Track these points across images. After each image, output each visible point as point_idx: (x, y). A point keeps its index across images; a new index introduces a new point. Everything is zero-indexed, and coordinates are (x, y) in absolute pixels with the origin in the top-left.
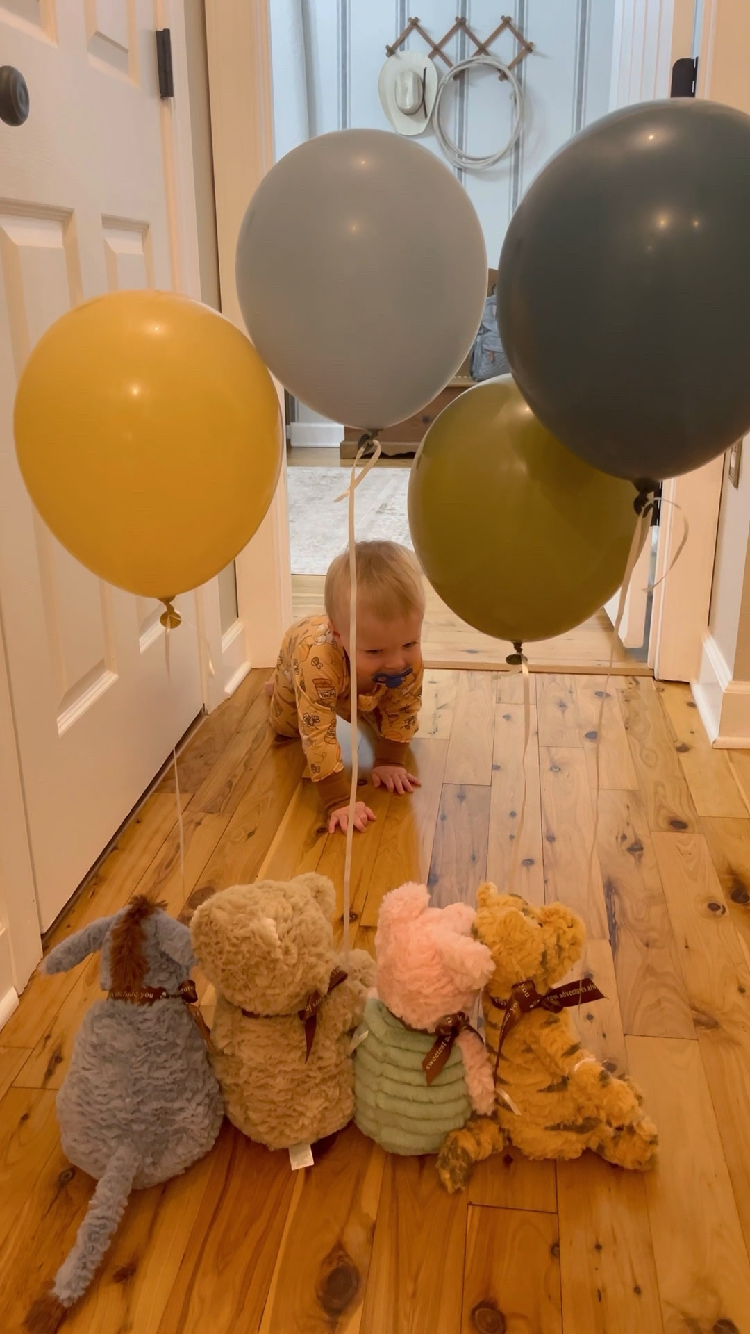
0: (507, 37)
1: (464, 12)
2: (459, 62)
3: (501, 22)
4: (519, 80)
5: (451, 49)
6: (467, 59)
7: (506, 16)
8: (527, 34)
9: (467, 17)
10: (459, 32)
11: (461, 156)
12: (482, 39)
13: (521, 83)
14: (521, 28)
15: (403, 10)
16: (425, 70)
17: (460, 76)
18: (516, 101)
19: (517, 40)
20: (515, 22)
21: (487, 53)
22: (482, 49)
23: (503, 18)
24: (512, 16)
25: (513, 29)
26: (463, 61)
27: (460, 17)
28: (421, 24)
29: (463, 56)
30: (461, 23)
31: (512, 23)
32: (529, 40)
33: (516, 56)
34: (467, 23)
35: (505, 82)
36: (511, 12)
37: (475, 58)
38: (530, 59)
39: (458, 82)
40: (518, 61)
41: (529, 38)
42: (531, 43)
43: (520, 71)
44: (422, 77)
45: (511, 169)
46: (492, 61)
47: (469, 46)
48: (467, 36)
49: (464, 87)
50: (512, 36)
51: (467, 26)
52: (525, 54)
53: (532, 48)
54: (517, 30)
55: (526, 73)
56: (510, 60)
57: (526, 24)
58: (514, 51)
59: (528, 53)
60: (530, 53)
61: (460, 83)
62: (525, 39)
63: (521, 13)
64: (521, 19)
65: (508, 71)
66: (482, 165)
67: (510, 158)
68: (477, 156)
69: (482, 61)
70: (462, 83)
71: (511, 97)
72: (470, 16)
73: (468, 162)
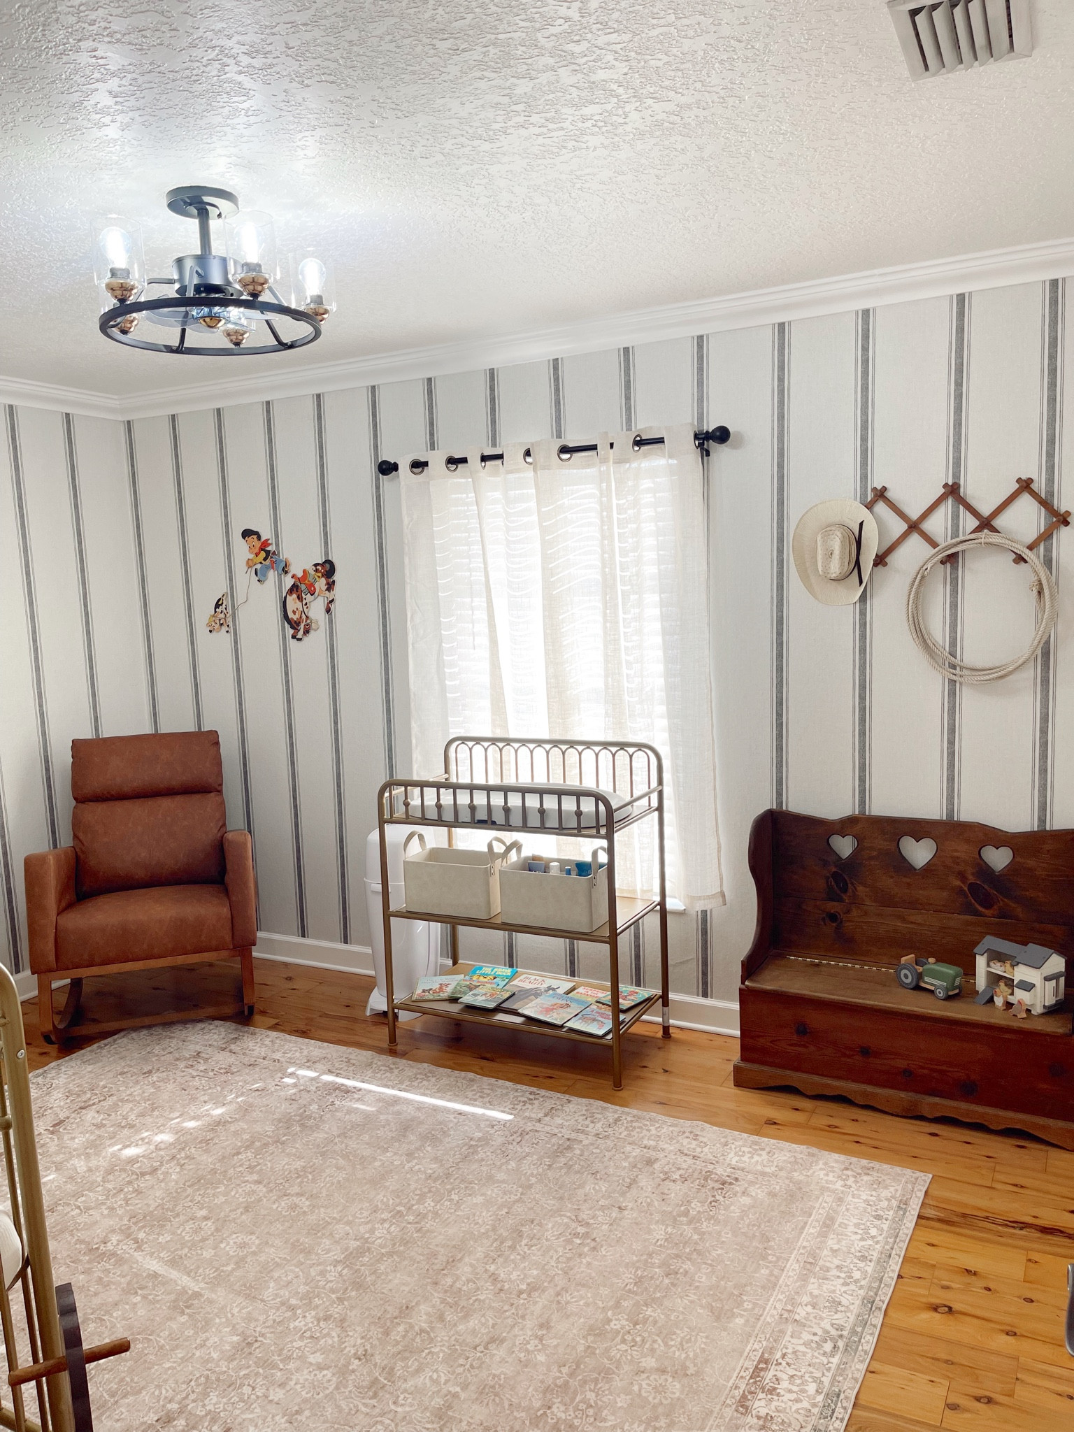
0: (1026, 504)
1: (956, 474)
2: (950, 541)
3: (1016, 486)
4: (1048, 562)
5: (937, 525)
6: (961, 538)
7: (1024, 477)
8: (1059, 499)
9: (962, 483)
10: (950, 501)
11: (953, 667)
12: (986, 511)
13: (1050, 569)
14: (1051, 493)
15: (864, 477)
16: (861, 524)
17: (951, 559)
18: (1040, 593)
19: (1043, 509)
20: (1040, 485)
21: (994, 530)
22: (986, 524)
23: (1019, 480)
24: (1035, 477)
25: (1034, 495)
26: (954, 541)
27: (950, 483)
28: (889, 494)
29: (955, 533)
30: (953, 490)
31: (1035, 486)
32: (1063, 510)
33: (1042, 530)
34: (962, 490)
35: (1022, 566)
36: (1032, 469)
37: (973, 536)
38: (1065, 534)
39: (949, 568)
40: (1047, 538)
41: (1062, 505)
42: (1068, 513)
43: (1048, 550)
45: (1035, 684)
46: (1003, 541)
47: (964, 520)
48: (961, 507)
49: (957, 573)
50: (1035, 504)
51: (962, 495)
52: (1057, 528)
53: (1068, 519)
54: (1043, 496)
55: (1058, 554)
56: (1031, 536)
57: (1059, 485)
58: (1039, 523)
59: (1062, 526)
60: (1066, 526)
61: (951, 569)
62: (1055, 508)
63: (1051, 468)
64: (1050, 480)
65: (1027, 551)
66: (988, 677)
67: (1032, 672)
68: (979, 665)
69: (987, 540)
70: (955, 568)
71: (1034, 589)
72: (966, 481)
73: (965, 672)
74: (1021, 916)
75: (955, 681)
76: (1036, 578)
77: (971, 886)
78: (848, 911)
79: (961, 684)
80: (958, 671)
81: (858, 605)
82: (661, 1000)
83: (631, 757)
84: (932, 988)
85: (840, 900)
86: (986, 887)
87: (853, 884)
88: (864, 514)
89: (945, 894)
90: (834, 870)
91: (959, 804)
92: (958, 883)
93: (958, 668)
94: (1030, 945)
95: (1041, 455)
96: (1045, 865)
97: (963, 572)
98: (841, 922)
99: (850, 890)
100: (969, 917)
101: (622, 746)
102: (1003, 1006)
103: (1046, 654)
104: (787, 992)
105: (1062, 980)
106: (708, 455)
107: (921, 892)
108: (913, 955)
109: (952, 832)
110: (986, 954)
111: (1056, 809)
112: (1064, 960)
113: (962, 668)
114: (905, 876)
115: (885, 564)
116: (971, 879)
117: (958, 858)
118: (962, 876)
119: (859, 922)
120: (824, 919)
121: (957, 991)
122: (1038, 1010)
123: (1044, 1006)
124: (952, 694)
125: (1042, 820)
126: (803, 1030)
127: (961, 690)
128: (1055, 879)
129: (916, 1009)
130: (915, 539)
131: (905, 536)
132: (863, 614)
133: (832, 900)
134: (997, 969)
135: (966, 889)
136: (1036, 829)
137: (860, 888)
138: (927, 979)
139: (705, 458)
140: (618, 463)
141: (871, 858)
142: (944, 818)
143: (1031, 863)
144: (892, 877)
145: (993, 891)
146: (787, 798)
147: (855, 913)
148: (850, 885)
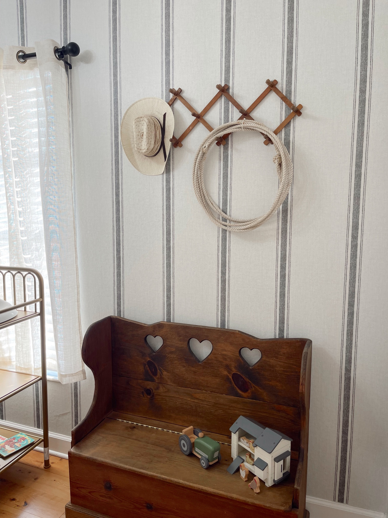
0: (273, 98)
1: (227, 80)
3: (266, 86)
4: (287, 144)
5: (215, 116)
6: (230, 123)
7: (271, 80)
8: (295, 96)
9: (231, 85)
10: (223, 99)
11: (225, 220)
12: (246, 106)
13: (288, 148)
14: (289, 92)
15: (168, 82)
16: (165, 116)
17: (224, 142)
18: (280, 165)
19: (284, 103)
20: (282, 86)
21: (251, 118)
22: (246, 114)
23: (268, 82)
24: (279, 80)
25: (278, 93)
27: (223, 85)
28: (184, 95)
29: (227, 119)
30: (224, 91)
31: (279, 87)
32: (297, 103)
33: (283, 119)
34: (231, 90)
35: (271, 145)
37: (238, 123)
38: (298, 122)
39: (222, 146)
40: (286, 125)
41: (297, 100)
42: (301, 106)
43: (287, 135)
44: (162, 123)
45: (278, 233)
46: (256, 125)
47: (232, 112)
48: (230, 103)
49: (228, 152)
50: (279, 99)
51: (231, 94)
52: (293, 118)
53: (301, 111)
54: (284, 93)
55: (294, 137)
56: (276, 124)
57: (295, 86)
58: (281, 115)
59: (297, 116)
60: (299, 116)
61: (224, 149)
62: (292, 102)
63: (289, 73)
64: (289, 82)
65: (274, 135)
66: (245, 227)
67: (275, 224)
68: (241, 218)
69: (245, 125)
70: (226, 149)
71: (276, 161)
72: (233, 84)
73: (232, 224)
74: (266, 398)
75: (226, 230)
76: (278, 153)
77: (235, 376)
78: (158, 388)
79: (230, 232)
80: (227, 223)
81: (165, 175)
82: (43, 442)
83: (24, 278)
84: (200, 457)
85: (153, 380)
86: (243, 377)
87: (160, 370)
88: (167, 109)
89: (218, 380)
90: (149, 359)
91: (229, 316)
92: (226, 373)
93: (228, 221)
94: (267, 429)
95: (283, 63)
96: (282, 364)
97: (232, 151)
98: (153, 396)
99: (159, 374)
100: (232, 397)
101: (19, 270)
102: (245, 478)
103: (285, 211)
104: (96, 460)
105: (288, 459)
106: (71, 68)
107: (202, 378)
108: (192, 427)
109: (222, 337)
110: (237, 432)
111: (290, 323)
112: (290, 442)
113: (230, 221)
114: (193, 367)
115: (181, 146)
116: (234, 371)
117: (225, 355)
118: (228, 367)
119: (164, 396)
120: (143, 393)
121: (217, 460)
122: (269, 483)
123: (274, 480)
124: (224, 239)
125: (281, 330)
126: (109, 486)
127: (230, 237)
128: (288, 373)
129: (181, 481)
130: (201, 127)
131: (194, 125)
132: (168, 182)
133: (148, 380)
134: (245, 444)
135: (231, 377)
136: (277, 337)
137: (165, 373)
138: (197, 449)
139: (69, 70)
140: (6, 68)
141: (171, 353)
142: (219, 327)
143: (272, 361)
144: (184, 367)
145: (247, 380)
146: (124, 308)
147: (161, 390)
148: (158, 371)
